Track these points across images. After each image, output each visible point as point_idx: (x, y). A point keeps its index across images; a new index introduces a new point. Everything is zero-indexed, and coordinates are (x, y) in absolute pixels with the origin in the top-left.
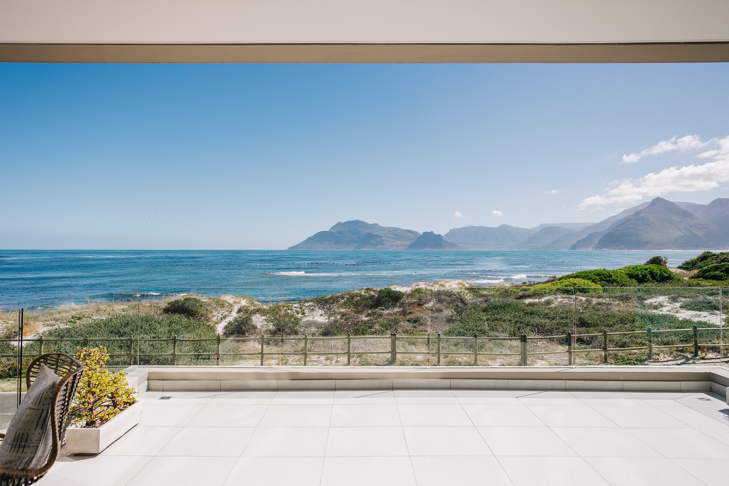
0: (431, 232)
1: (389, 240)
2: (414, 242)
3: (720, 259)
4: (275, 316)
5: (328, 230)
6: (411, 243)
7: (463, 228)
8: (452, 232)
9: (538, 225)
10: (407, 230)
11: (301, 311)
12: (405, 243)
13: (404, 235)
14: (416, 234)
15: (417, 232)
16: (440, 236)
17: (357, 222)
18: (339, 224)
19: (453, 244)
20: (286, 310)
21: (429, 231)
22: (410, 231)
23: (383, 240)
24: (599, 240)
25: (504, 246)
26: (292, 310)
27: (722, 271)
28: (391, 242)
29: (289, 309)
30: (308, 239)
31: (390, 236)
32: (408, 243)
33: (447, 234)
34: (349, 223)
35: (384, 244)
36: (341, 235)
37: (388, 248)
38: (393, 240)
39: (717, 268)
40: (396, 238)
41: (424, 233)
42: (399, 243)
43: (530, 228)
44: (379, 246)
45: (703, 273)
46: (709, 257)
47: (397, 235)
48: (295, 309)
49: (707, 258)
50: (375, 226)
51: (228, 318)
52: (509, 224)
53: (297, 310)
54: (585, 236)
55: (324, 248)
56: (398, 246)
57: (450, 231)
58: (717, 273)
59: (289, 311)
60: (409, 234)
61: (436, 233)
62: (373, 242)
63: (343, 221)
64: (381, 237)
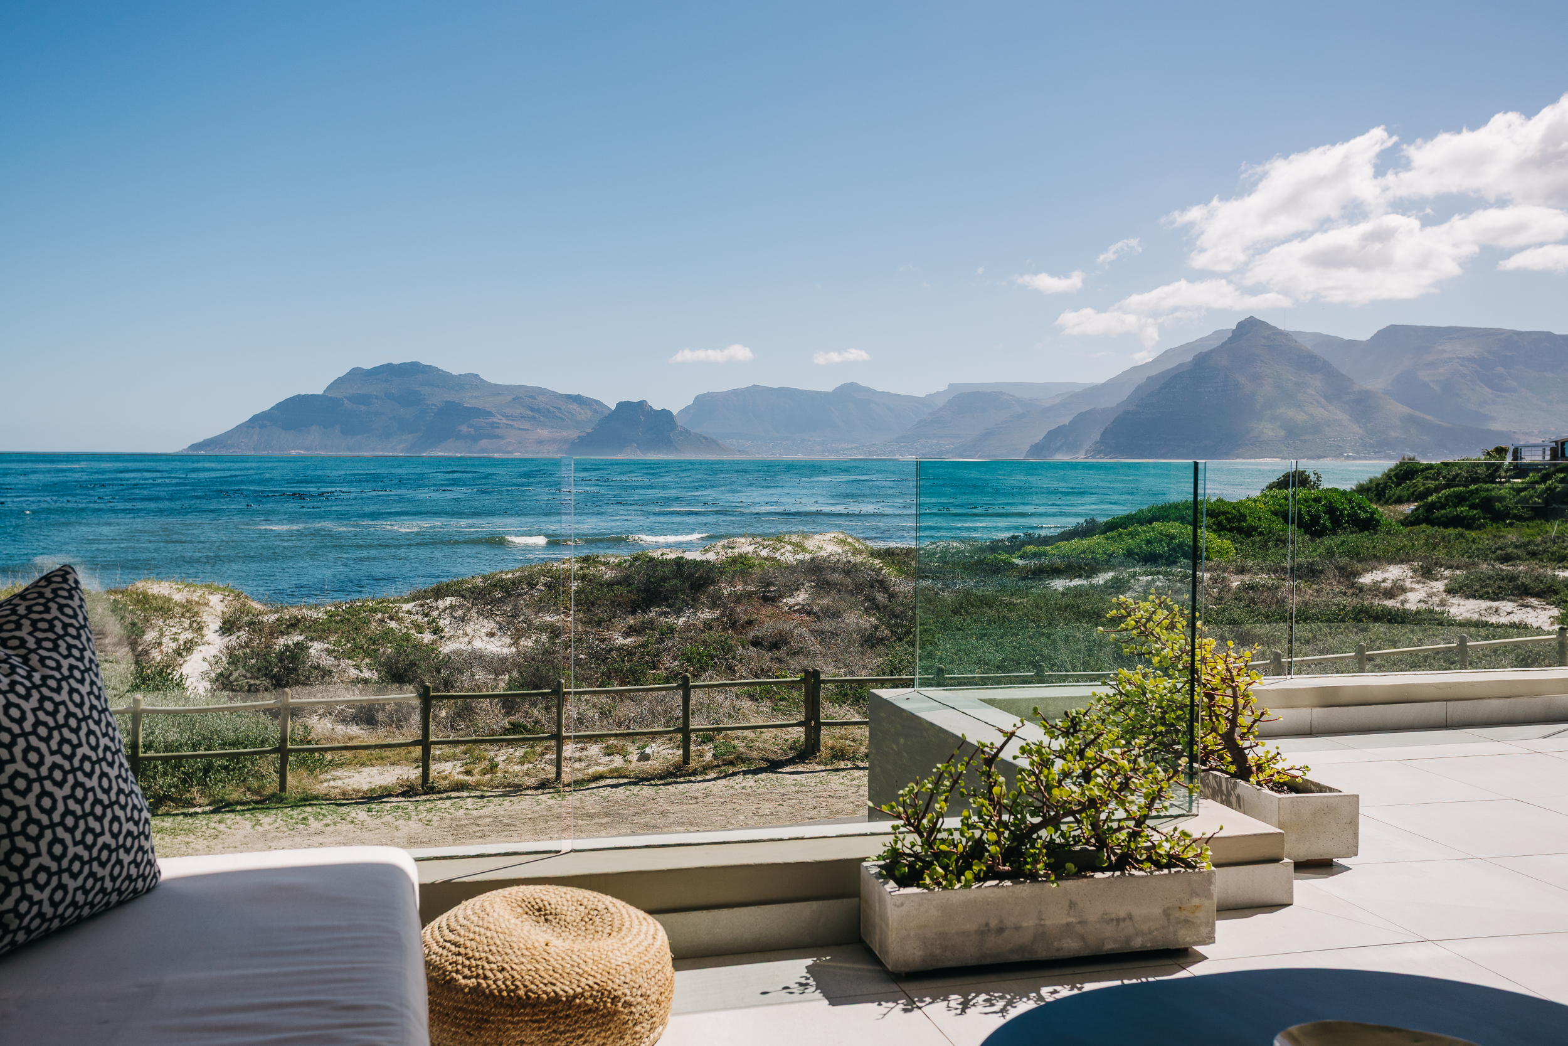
0: (642, 403)
1: (516, 424)
2: (589, 431)
3: (1444, 477)
4: (354, 639)
5: (321, 392)
6: (582, 434)
7: (734, 392)
8: (705, 404)
9: (943, 387)
10: (569, 397)
11: (429, 623)
12: (565, 434)
13: (560, 409)
14: (595, 406)
15: (598, 402)
16: (666, 413)
17: (412, 370)
18: (356, 374)
19: (706, 438)
20: (382, 620)
21: (636, 401)
22: (578, 399)
23: (494, 426)
24: (1102, 430)
25: (850, 446)
26: (400, 620)
27: (1473, 507)
28: (520, 429)
29: (391, 619)
30: (255, 419)
31: (518, 411)
32: (573, 434)
33: (687, 408)
34: (389, 370)
35: (497, 437)
36: (363, 407)
37: (510, 449)
38: (526, 425)
39: (1460, 499)
40: (534, 418)
41: (620, 405)
42: (544, 433)
43: (921, 394)
44: (484, 443)
45: (1427, 511)
46: (1417, 472)
47: (539, 411)
48: (409, 619)
49: (1413, 475)
50: (471, 382)
51: (200, 648)
52: (863, 383)
53: (416, 621)
54: (1066, 420)
55: (307, 449)
56: (541, 442)
57: (698, 399)
58: (1462, 509)
59: (393, 624)
60: (575, 407)
61: (657, 406)
62: (464, 429)
63: (368, 365)
64: (490, 414)
